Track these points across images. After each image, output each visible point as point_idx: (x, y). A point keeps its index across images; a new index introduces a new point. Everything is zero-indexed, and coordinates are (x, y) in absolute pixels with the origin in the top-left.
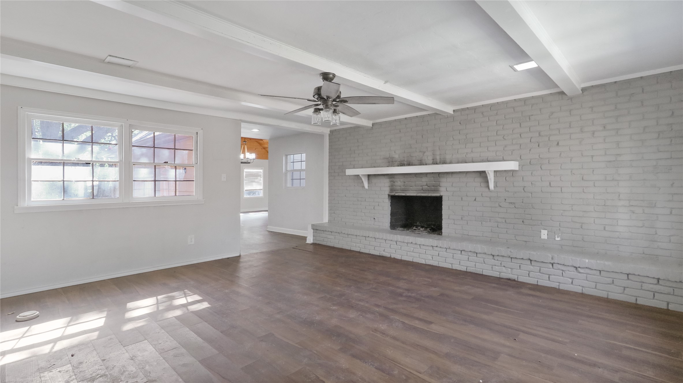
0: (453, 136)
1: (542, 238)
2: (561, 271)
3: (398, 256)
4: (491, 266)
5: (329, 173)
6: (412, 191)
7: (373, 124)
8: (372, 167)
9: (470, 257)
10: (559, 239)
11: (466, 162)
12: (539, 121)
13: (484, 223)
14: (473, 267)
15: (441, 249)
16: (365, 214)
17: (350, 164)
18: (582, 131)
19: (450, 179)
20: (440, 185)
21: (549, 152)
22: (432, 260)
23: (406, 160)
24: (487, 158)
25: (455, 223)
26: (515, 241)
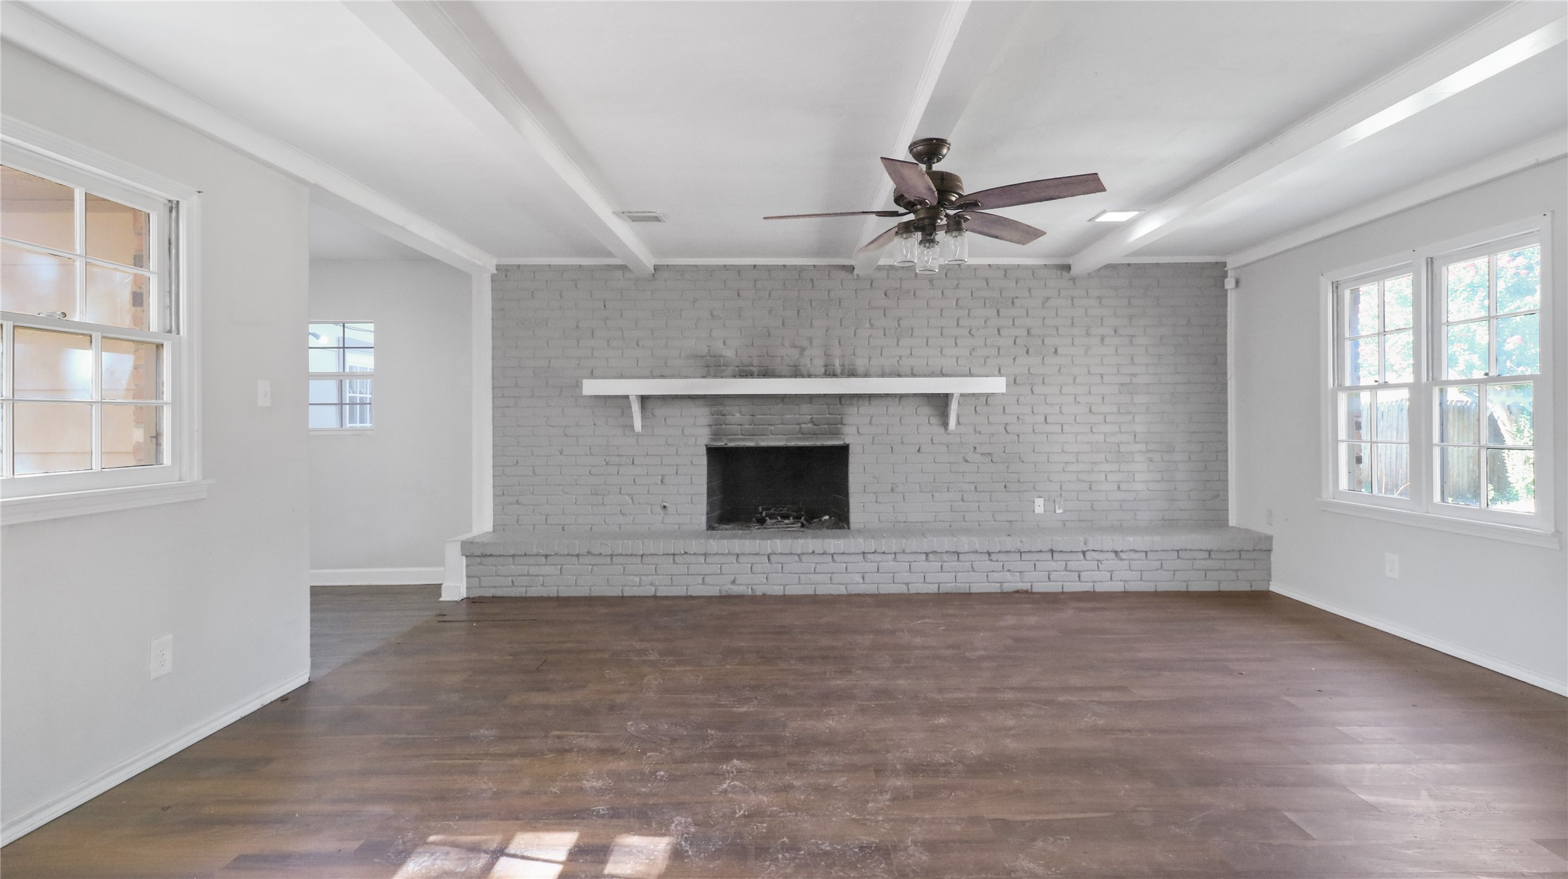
0: (870, 320)
1: (1036, 512)
2: (1096, 562)
3: (776, 587)
4: (985, 574)
5: (493, 388)
6: (773, 436)
7: (656, 268)
8: (654, 377)
9: (944, 564)
10: (1061, 511)
11: (899, 376)
12: (1027, 309)
13: (937, 495)
14: (952, 583)
15: (885, 555)
16: (632, 499)
17: (579, 365)
18: (1088, 334)
19: (866, 409)
20: (844, 422)
21: (1043, 364)
22: (864, 583)
23: (755, 363)
24: (940, 368)
25: (878, 501)
26: (993, 522)
